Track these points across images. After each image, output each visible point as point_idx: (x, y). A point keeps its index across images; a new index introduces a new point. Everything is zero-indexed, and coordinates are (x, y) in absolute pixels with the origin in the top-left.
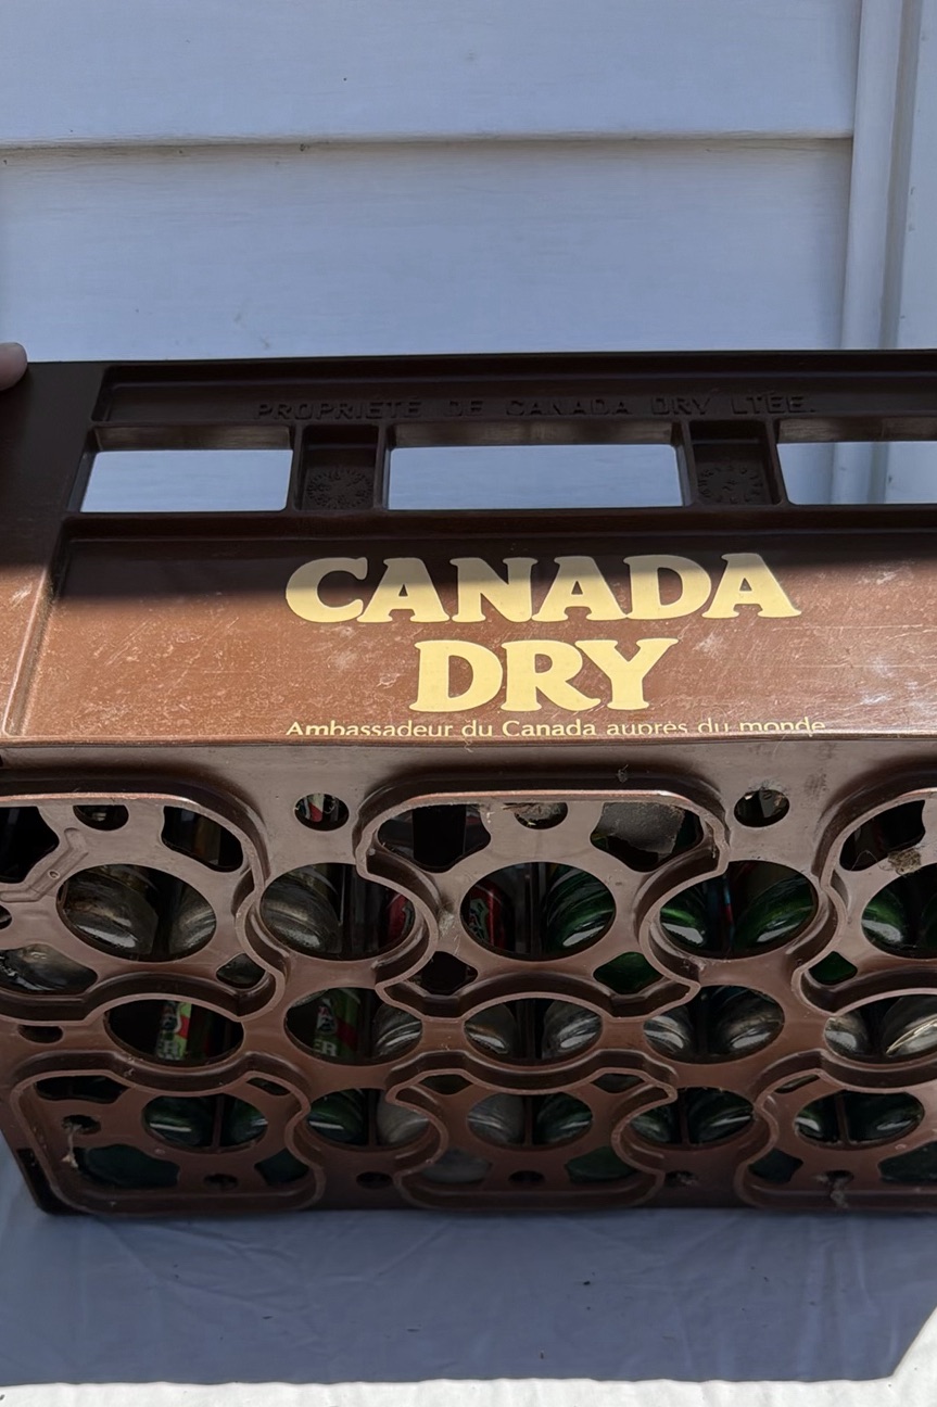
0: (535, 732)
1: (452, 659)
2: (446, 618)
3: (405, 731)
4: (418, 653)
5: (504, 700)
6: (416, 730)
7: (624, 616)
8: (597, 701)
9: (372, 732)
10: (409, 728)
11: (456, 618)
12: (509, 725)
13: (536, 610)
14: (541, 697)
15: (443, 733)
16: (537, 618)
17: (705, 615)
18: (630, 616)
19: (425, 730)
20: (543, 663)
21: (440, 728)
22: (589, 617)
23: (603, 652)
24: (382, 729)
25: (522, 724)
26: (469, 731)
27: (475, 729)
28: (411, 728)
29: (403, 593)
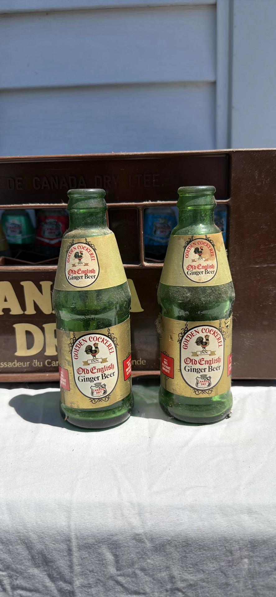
0: (56, 364)
1: (27, 332)
2: (23, 312)
3: (14, 365)
4: (14, 329)
5: (45, 352)
6: (18, 364)
9: (4, 365)
10: (16, 363)
11: (26, 313)
12: (48, 362)
15: (27, 365)
16: (53, 312)
19: (21, 364)
21: (26, 363)
24: (7, 364)
25: (52, 361)
26: (35, 364)
27: (37, 363)
28: (17, 364)
29: (6, 300)
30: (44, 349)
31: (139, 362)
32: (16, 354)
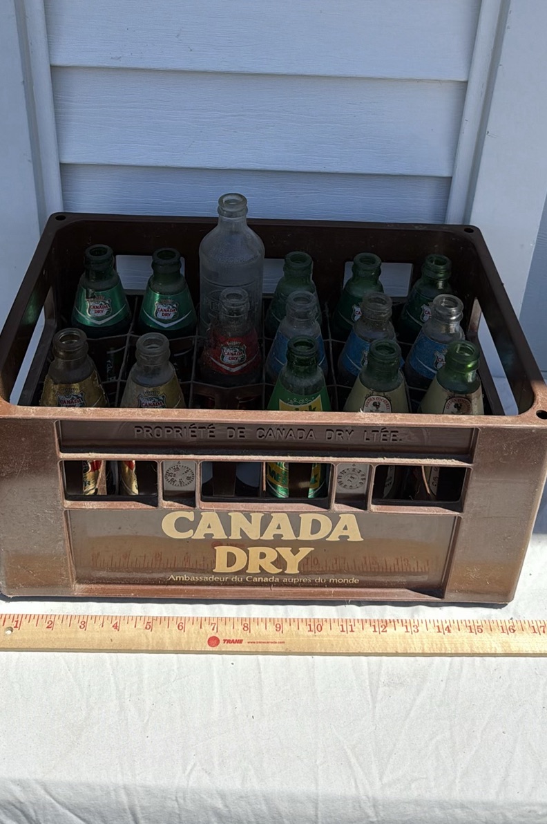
0: (258, 580)
1: (229, 553)
2: (226, 537)
3: (211, 579)
4: (214, 551)
5: (247, 569)
7: (295, 538)
8: (281, 570)
9: (200, 578)
11: (230, 538)
12: (248, 578)
13: (261, 536)
14: (261, 568)
16: (261, 538)
17: (327, 539)
18: (298, 538)
19: (218, 578)
20: (263, 556)
21: (224, 578)
22: (282, 538)
23: (286, 552)
24: (203, 578)
25: (253, 577)
26: (234, 579)
27: (236, 578)
28: (214, 578)
29: (209, 527)
30: (246, 567)
31: (351, 581)
32: (214, 570)
